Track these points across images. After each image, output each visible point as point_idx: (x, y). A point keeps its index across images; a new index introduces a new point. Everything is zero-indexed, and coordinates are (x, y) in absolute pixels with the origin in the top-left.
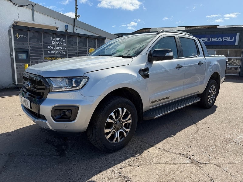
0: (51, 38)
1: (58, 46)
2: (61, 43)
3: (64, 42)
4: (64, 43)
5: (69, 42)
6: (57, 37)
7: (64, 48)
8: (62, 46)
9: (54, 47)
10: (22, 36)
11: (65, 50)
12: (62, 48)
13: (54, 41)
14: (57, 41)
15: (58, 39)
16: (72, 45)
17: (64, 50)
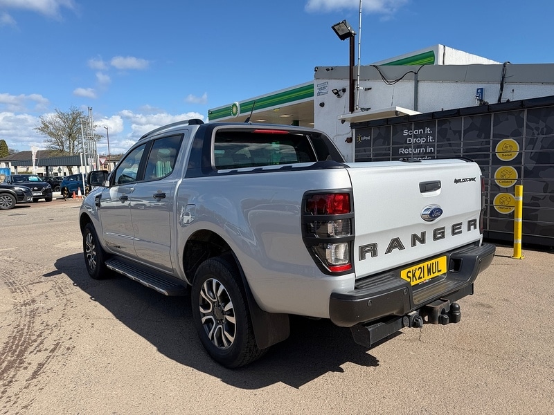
0: (406, 132)
1: (418, 146)
2: (424, 140)
3: (430, 135)
4: (431, 138)
5: (442, 134)
6: (417, 127)
7: (429, 150)
8: (427, 144)
9: (410, 149)
10: (365, 138)
11: (431, 153)
12: (426, 150)
13: (410, 136)
14: (416, 136)
15: (418, 132)
16: (448, 140)
17: (429, 153)
